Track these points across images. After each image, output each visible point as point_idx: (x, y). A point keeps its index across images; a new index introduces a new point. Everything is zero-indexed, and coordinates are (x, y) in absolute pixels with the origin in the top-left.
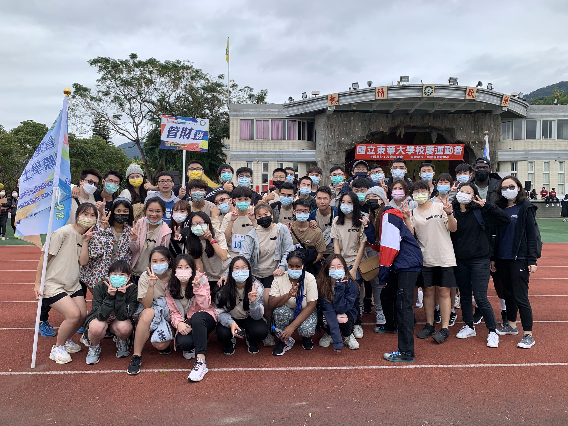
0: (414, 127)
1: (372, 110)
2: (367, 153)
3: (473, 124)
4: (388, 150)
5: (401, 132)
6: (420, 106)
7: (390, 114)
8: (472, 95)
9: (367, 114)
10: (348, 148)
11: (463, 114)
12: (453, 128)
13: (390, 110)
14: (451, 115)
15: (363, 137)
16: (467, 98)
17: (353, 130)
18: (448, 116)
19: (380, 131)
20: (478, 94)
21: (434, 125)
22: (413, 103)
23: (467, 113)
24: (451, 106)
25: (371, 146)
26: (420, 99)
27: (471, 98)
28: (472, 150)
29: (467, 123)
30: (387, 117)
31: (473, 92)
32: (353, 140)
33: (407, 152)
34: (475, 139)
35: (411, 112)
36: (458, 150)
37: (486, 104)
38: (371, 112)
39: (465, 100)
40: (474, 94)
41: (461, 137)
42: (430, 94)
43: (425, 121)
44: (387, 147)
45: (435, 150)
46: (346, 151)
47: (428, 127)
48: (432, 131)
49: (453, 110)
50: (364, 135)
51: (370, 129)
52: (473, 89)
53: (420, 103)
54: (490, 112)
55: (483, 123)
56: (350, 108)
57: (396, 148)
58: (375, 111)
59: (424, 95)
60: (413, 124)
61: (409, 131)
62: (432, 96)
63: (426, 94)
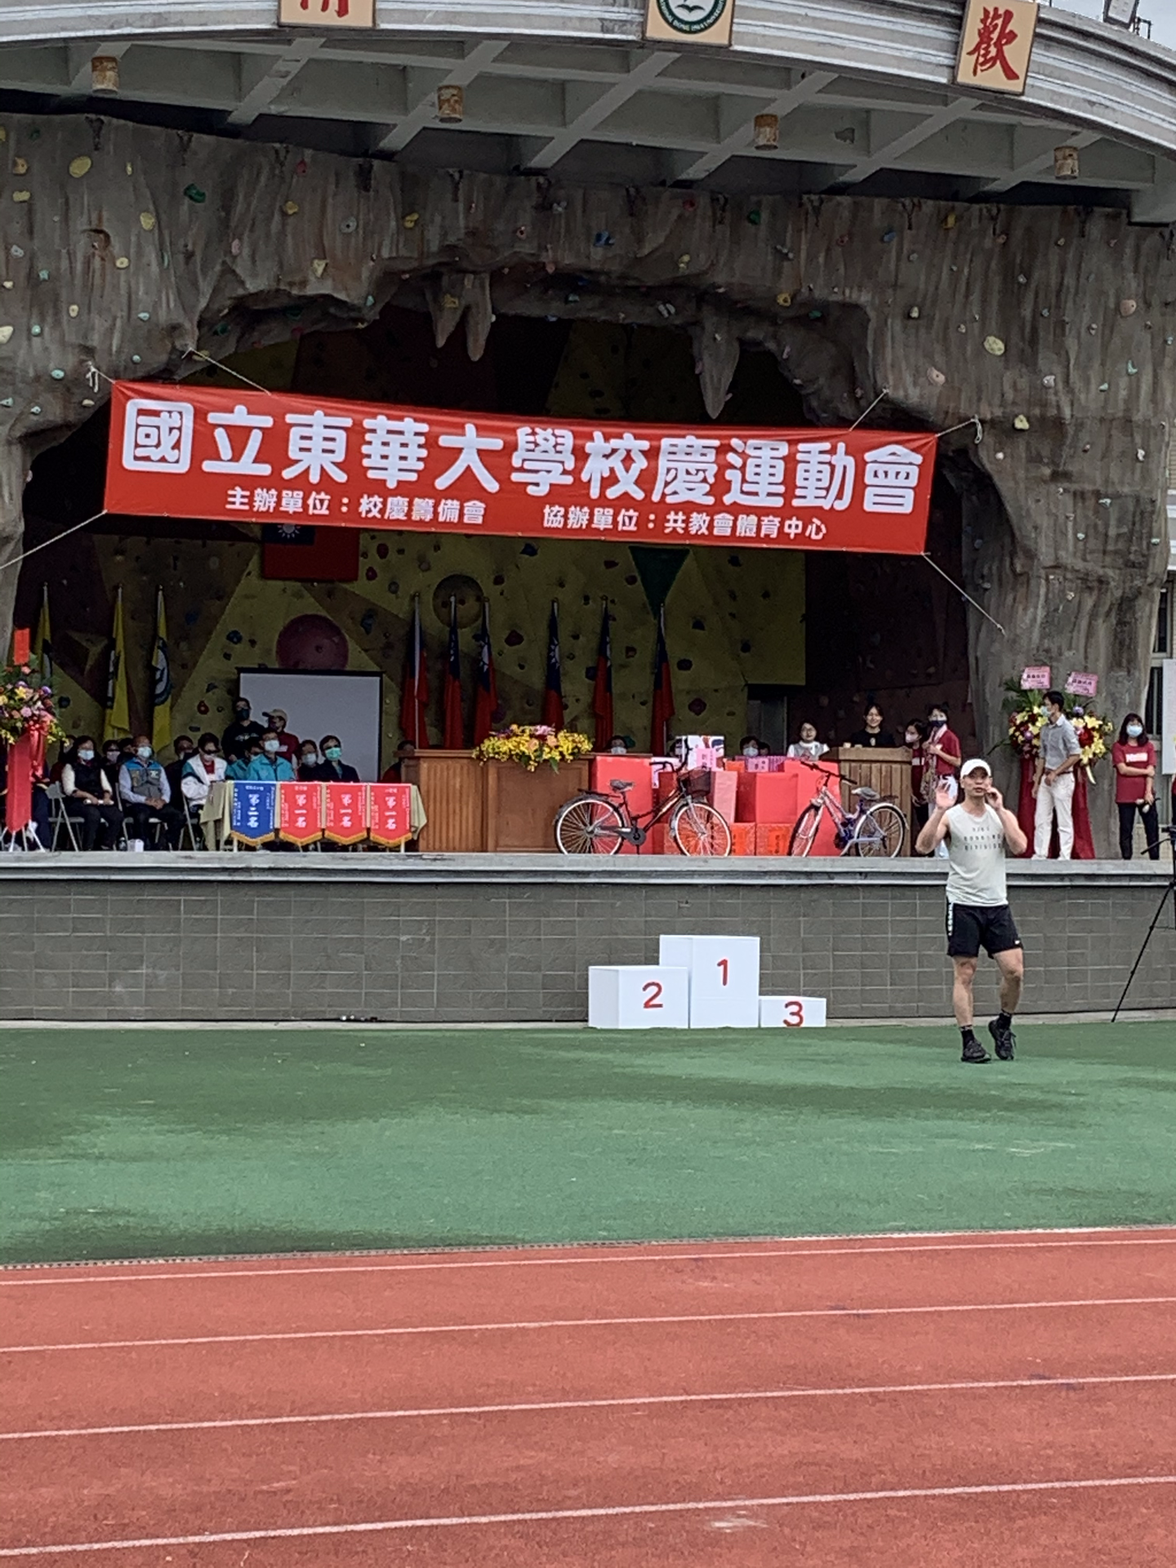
0: (570, 281)
1: (243, 112)
2: (208, 466)
3: (996, 282)
4: (373, 450)
5: (470, 312)
6: (618, 117)
7: (387, 156)
8: (1000, 55)
9: (203, 142)
10: (45, 411)
11: (929, 206)
12: (856, 307)
13: (389, 127)
14: (846, 200)
15: (174, 329)
16: (965, 77)
17: (88, 262)
18: (817, 211)
19: (310, 291)
20: (1042, 56)
21: (720, 278)
22: (562, 86)
23: (955, 197)
24: (846, 135)
25: (240, 409)
26: (626, 56)
27: (993, 78)
28: (984, 483)
29: (955, 276)
30: (364, 178)
31: (1012, 36)
32: (89, 351)
33: (516, 477)
34: (1010, 395)
35: (544, 158)
36: (891, 480)
37: (1097, 136)
38: (235, 132)
39: (955, 89)
40: (1015, 53)
41: (909, 379)
42: (706, 23)
43: (654, 240)
44: (368, 423)
45: (724, 466)
46: (31, 439)
47: (673, 289)
48: (697, 323)
49: (862, 167)
50: (178, 317)
51: (228, 271)
52: (1008, 15)
53: (624, 86)
54: (1116, 202)
55: (1070, 280)
56: (68, 83)
57: (431, 442)
58: (268, 127)
59: (658, 29)
60: (560, 256)
61: (528, 307)
62: (714, 36)
63: (672, 20)
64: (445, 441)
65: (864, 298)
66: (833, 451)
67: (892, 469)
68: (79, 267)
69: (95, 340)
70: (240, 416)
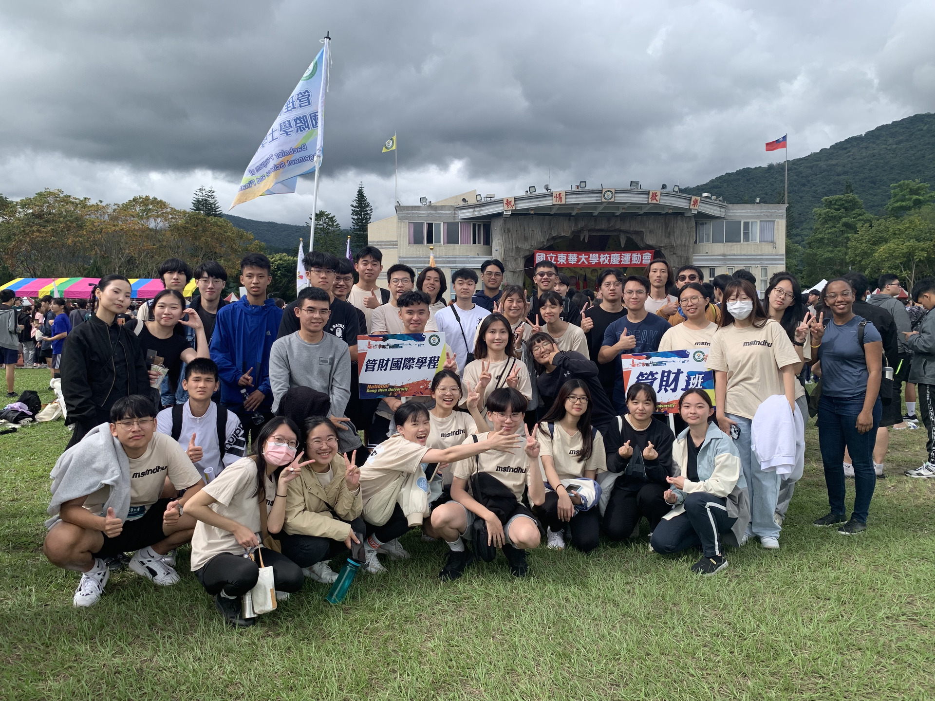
3: (663, 227)
5: (585, 236)
6: (603, 210)
7: (572, 216)
8: (655, 198)
9: (546, 217)
11: (652, 216)
12: (642, 231)
13: (572, 213)
16: (650, 202)
17: (532, 234)
18: (635, 218)
19: (562, 235)
20: (662, 197)
21: (622, 228)
23: (656, 215)
25: (551, 254)
26: (601, 204)
27: (654, 202)
29: (657, 226)
31: (657, 195)
32: (532, 246)
34: (666, 242)
35: (595, 214)
38: (550, 215)
39: (648, 204)
40: (658, 198)
41: (648, 243)
42: (611, 199)
43: (612, 224)
46: (525, 257)
50: (544, 241)
51: (551, 233)
52: (657, 192)
53: (602, 207)
55: (675, 225)
56: (528, 212)
59: (604, 200)
62: (612, 200)
63: (606, 199)
64: (580, 257)
67: (647, 256)
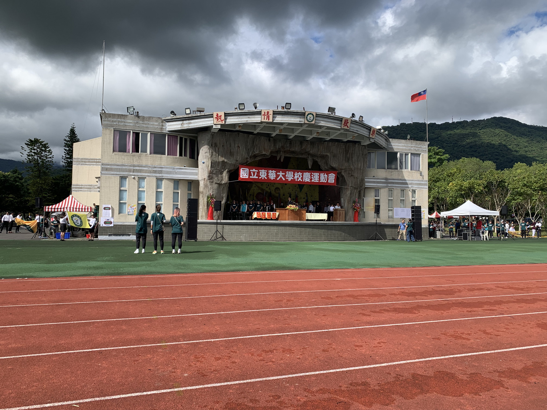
0: (293, 152)
1: (256, 132)
2: (251, 177)
3: (344, 152)
5: (281, 157)
6: (300, 133)
7: (272, 137)
8: (347, 125)
9: (251, 136)
10: (232, 168)
11: (336, 143)
13: (273, 134)
14: (326, 142)
15: (247, 158)
16: (343, 127)
17: (237, 150)
18: (323, 144)
20: (352, 125)
22: (293, 129)
23: (339, 142)
24: (327, 135)
26: (302, 125)
27: (346, 128)
28: (343, 177)
30: (269, 140)
31: (348, 122)
33: (287, 178)
34: (346, 166)
35: (291, 138)
37: (357, 134)
39: (341, 129)
40: (349, 125)
41: (334, 164)
42: (312, 121)
43: (304, 147)
46: (230, 172)
47: (306, 153)
48: (308, 157)
49: (328, 138)
50: (248, 157)
51: (253, 151)
52: (348, 120)
53: (301, 129)
54: (359, 142)
55: (353, 152)
56: (235, 128)
57: (276, 174)
58: (258, 134)
59: (306, 122)
60: (293, 149)
61: (288, 155)
62: (313, 122)
63: (308, 121)
64: (278, 173)
65: (328, 154)
66: (324, 174)
67: (332, 177)
68: (236, 151)
69: (238, 159)
70: (254, 170)
